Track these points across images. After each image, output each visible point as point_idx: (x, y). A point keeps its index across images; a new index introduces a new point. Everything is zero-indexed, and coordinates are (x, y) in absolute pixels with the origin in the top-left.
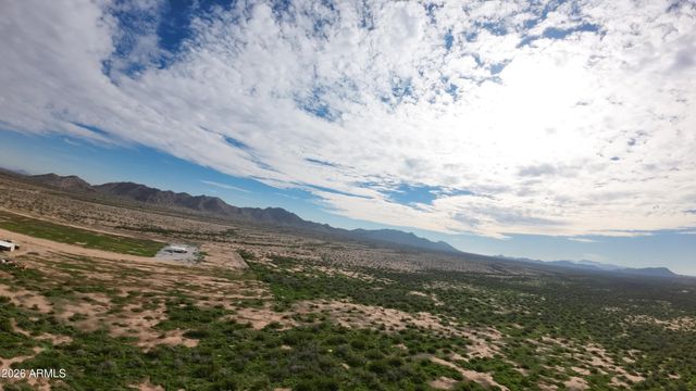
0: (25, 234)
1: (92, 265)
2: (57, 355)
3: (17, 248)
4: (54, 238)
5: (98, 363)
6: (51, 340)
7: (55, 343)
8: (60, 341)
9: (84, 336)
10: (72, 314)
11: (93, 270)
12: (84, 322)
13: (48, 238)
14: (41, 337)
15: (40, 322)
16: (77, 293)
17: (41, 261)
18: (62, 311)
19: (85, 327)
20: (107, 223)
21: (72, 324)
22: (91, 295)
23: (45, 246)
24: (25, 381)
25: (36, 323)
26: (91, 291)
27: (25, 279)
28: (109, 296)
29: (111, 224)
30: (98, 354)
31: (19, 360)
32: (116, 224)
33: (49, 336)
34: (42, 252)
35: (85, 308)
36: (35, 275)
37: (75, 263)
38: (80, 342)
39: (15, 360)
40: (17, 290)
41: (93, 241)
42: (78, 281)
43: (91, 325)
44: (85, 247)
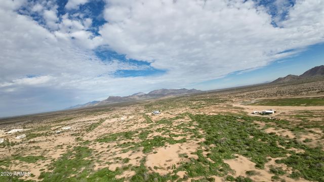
0: (277, 105)
1: (311, 114)
2: (297, 158)
3: (275, 112)
4: (291, 104)
5: (316, 164)
6: (295, 151)
7: (297, 152)
8: (299, 152)
9: (310, 150)
10: (304, 139)
11: (312, 116)
12: (310, 143)
13: (288, 105)
14: (290, 150)
15: (289, 143)
16: (306, 129)
17: (287, 116)
18: (299, 137)
19: (311, 145)
20: (313, 92)
21: (305, 144)
22: (313, 129)
23: (287, 109)
24: (281, 168)
25: (288, 143)
26: (312, 127)
27: (281, 124)
28: (321, 130)
29: (315, 91)
30: (316, 159)
31: (279, 159)
32: (317, 91)
33: (294, 149)
34: (287, 112)
35: (310, 136)
36: (285, 122)
37: (303, 114)
38: (308, 152)
39: (277, 158)
40: (278, 129)
41: (309, 102)
42: (306, 123)
43: (314, 144)
44: (305, 106)
